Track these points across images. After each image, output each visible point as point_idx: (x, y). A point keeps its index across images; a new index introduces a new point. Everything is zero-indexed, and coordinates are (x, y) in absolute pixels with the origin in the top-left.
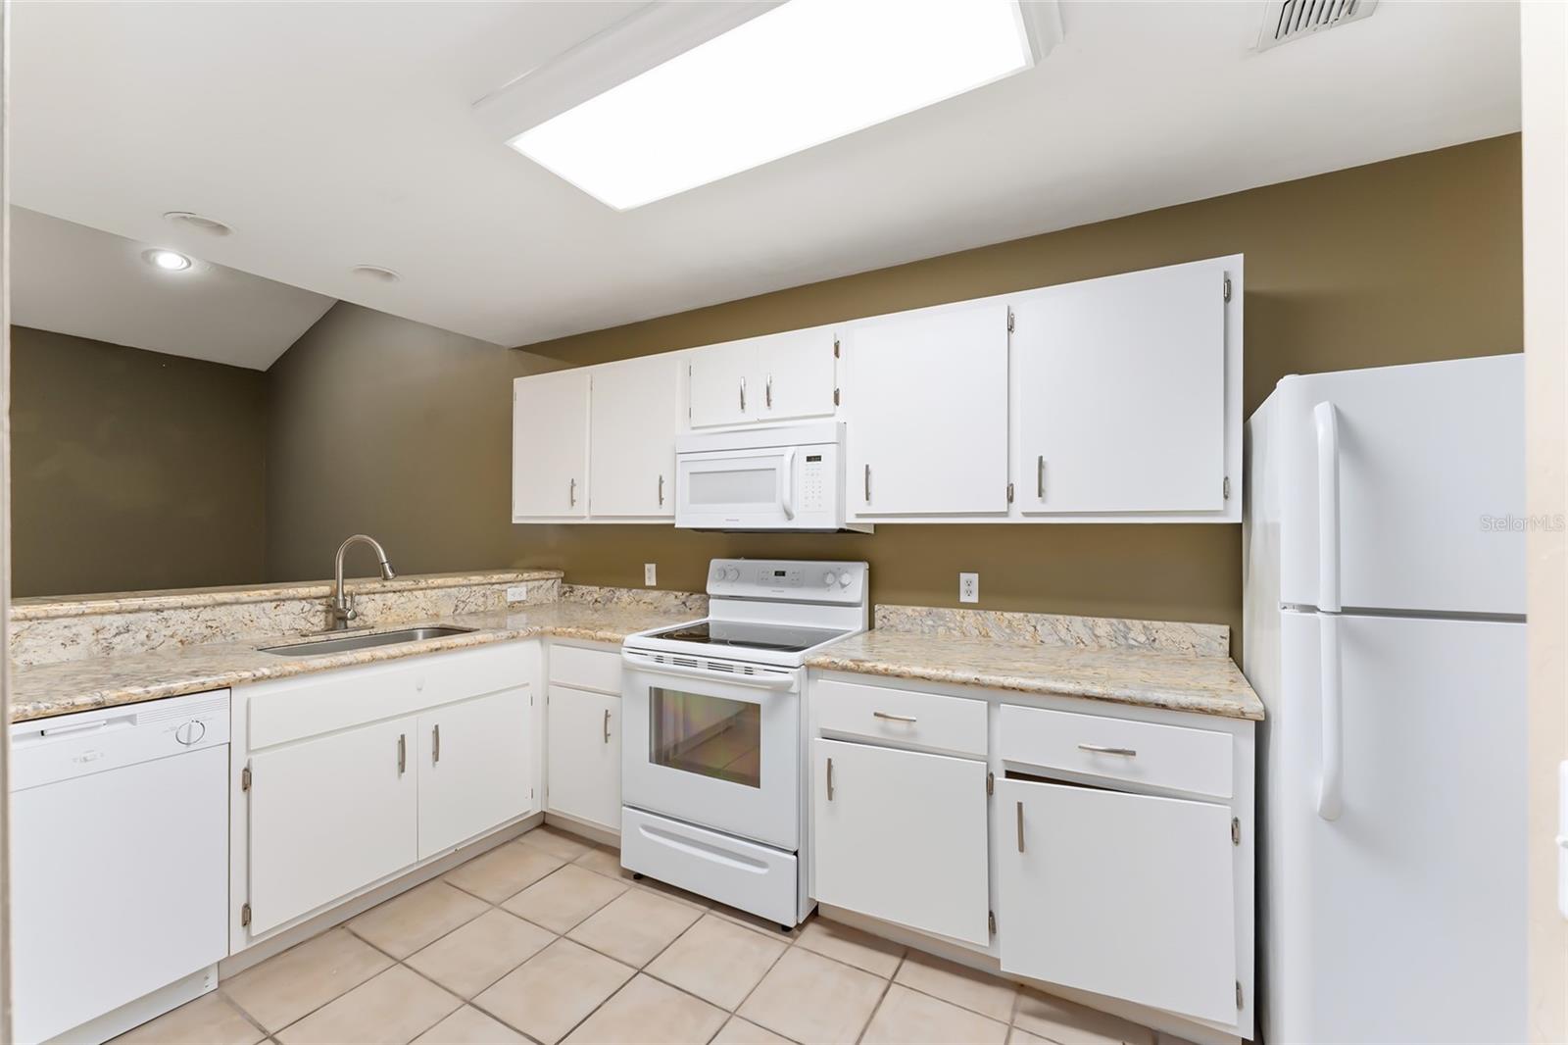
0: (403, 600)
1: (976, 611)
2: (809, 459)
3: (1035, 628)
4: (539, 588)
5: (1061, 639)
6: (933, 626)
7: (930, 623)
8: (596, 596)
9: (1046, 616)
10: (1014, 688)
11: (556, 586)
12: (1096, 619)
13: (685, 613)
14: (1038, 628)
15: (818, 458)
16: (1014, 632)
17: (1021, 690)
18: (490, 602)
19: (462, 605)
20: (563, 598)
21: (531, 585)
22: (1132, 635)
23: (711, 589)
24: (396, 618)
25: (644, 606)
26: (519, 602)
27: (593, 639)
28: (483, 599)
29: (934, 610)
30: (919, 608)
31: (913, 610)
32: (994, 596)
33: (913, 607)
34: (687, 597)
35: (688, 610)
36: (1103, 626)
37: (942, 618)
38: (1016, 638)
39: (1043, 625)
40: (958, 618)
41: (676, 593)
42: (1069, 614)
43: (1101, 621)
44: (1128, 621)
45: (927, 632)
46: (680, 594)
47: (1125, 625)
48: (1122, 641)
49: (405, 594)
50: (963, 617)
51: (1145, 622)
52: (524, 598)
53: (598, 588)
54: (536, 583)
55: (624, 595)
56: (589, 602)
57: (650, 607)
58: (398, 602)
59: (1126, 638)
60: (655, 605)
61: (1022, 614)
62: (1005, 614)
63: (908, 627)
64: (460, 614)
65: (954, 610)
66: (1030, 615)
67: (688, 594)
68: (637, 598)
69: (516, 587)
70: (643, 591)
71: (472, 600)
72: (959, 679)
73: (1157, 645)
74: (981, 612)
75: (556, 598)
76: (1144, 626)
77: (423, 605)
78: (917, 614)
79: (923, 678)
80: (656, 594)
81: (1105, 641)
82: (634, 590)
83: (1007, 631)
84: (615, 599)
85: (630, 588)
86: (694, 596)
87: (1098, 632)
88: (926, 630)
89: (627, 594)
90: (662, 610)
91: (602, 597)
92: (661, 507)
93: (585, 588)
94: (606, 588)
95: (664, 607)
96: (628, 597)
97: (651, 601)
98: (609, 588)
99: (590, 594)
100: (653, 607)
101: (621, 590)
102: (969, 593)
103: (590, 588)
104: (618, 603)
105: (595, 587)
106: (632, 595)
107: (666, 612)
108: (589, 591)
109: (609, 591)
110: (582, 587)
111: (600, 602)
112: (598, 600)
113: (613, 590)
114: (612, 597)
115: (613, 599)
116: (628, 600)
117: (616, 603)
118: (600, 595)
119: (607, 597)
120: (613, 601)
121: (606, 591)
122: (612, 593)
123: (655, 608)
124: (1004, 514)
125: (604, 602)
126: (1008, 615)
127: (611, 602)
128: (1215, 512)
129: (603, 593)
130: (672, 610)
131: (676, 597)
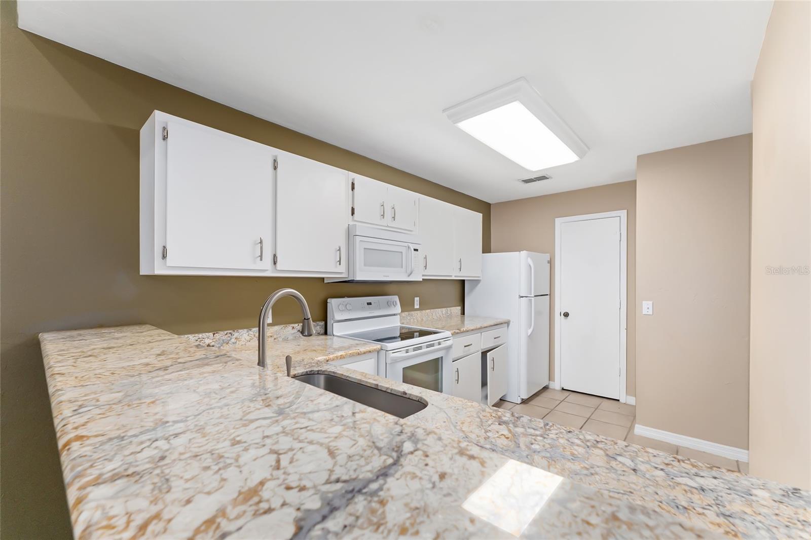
1: (420, 311)
2: (415, 250)
3: (432, 314)
5: (437, 317)
6: (410, 319)
7: (410, 316)
9: (434, 310)
15: (417, 250)
16: (429, 316)
17: (487, 327)
22: (448, 313)
23: (332, 316)
27: (359, 354)
32: (423, 305)
33: (410, 312)
36: (444, 310)
37: (412, 315)
38: (429, 319)
39: (434, 313)
41: (293, 325)
44: (447, 308)
46: (297, 325)
47: (447, 310)
48: (447, 315)
50: (417, 314)
53: (211, 333)
57: (270, 339)
60: (275, 336)
65: (416, 311)
66: (431, 310)
72: (478, 328)
73: (452, 314)
74: (425, 310)
76: (450, 309)
78: (405, 315)
79: (472, 330)
80: (276, 328)
81: (444, 315)
83: (427, 317)
85: (249, 328)
87: (443, 313)
88: (408, 321)
89: (247, 333)
90: (281, 339)
91: (217, 341)
92: (336, 267)
93: (193, 337)
94: (222, 333)
95: (283, 337)
96: (248, 335)
97: (271, 335)
98: (226, 332)
99: (201, 341)
100: (273, 339)
101: (240, 331)
102: (417, 305)
103: (200, 336)
104: (236, 343)
105: (207, 334)
106: (252, 333)
107: (286, 340)
108: (199, 338)
109: (226, 334)
110: (189, 336)
111: (213, 346)
112: (211, 345)
113: (230, 333)
114: (229, 338)
115: (230, 340)
116: (248, 338)
117: (233, 343)
118: (214, 340)
119: (223, 340)
120: (230, 342)
121: (221, 335)
122: (230, 335)
123: (275, 339)
124: (451, 276)
125: (219, 345)
126: (427, 311)
127: (227, 343)
128: (479, 277)
129: (218, 337)
130: (291, 337)
131: (293, 328)
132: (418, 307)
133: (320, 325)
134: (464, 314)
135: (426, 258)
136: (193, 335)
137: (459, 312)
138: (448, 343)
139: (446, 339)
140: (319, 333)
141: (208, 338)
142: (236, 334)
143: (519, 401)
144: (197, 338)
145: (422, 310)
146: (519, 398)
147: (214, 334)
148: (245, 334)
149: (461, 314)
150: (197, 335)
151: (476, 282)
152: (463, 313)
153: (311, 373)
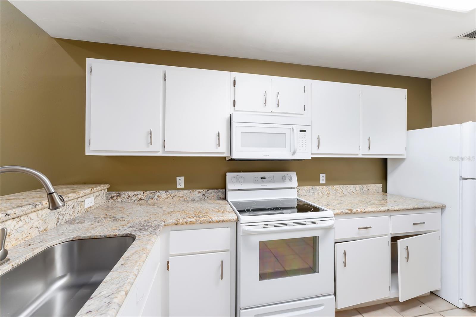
0: (20, 223)
1: (326, 186)
2: (301, 131)
3: (342, 189)
4: (98, 196)
5: (348, 192)
6: (313, 193)
7: (313, 191)
8: (140, 197)
9: (344, 186)
10: (397, 210)
11: (105, 194)
12: (356, 185)
13: (204, 200)
14: (343, 190)
15: (304, 131)
16: (337, 191)
17: (399, 210)
18: (76, 211)
19: (61, 218)
20: (111, 201)
21: (95, 195)
22: (364, 189)
23: (229, 186)
24: (15, 242)
25: (178, 199)
26: (90, 207)
27: (210, 222)
28: (73, 210)
29: (314, 187)
30: (309, 187)
31: (307, 188)
32: (330, 181)
33: (307, 187)
34: (206, 191)
35: (206, 198)
36: (358, 187)
37: (316, 190)
38: (337, 194)
39: (344, 188)
40: (321, 189)
41: (199, 190)
42: (350, 184)
43: (357, 186)
44: (363, 185)
45: (311, 195)
46: (202, 190)
47: (363, 186)
48: (362, 191)
49: (22, 218)
50: (322, 189)
51: (367, 185)
52: (93, 204)
53: (142, 192)
54: (97, 193)
55: (163, 194)
56: (134, 201)
57: (181, 199)
58: (16, 227)
59: (362, 190)
60: (185, 197)
61: (338, 186)
62: (334, 186)
63: (305, 194)
64: (60, 224)
65: (320, 186)
66: (340, 186)
67: (206, 190)
68: (172, 195)
69: (89, 197)
70: (177, 191)
71: (67, 212)
72: (383, 210)
73: (369, 191)
74: (328, 186)
75: (105, 201)
76: (366, 186)
77: (36, 224)
78: (308, 189)
79: (372, 212)
80: (186, 192)
81: (358, 192)
82: (170, 191)
83: (335, 191)
84: (156, 197)
85: (167, 190)
86: (210, 191)
87: (357, 189)
88: (311, 194)
89: (165, 194)
90: (189, 199)
91: (146, 197)
92: (217, 148)
93: (131, 193)
94: (148, 192)
95: (191, 198)
96: (166, 195)
97: (182, 196)
98: (151, 192)
99: (136, 196)
100: (184, 199)
101: (161, 191)
102: (323, 180)
103: (136, 193)
104: (158, 199)
105: (139, 192)
106: (169, 194)
107: (193, 200)
108: (135, 194)
109: (152, 193)
110: (129, 192)
111: (143, 200)
112: (142, 199)
113: (154, 192)
114: (153, 196)
115: (154, 197)
116: (166, 197)
117: (156, 199)
118: (144, 196)
119: (150, 197)
120: (154, 198)
121: (148, 193)
122: (154, 194)
123: (185, 199)
124: (357, 154)
125: (147, 200)
126: (335, 186)
127: (152, 199)
128: (402, 155)
129: (146, 194)
130: (197, 199)
131: (199, 192)
132: (324, 182)
133: (221, 192)
134: (387, 192)
135: (318, 138)
136: (131, 192)
137: (381, 189)
138: (327, 224)
139: (328, 218)
140: (220, 198)
141: (140, 194)
142: (158, 194)
143: (461, 306)
144: (133, 194)
145: (329, 185)
146: (460, 301)
147: (144, 192)
148: (164, 194)
149: (383, 191)
150: (133, 192)
151: (399, 161)
152: (385, 190)
153: (130, 236)
